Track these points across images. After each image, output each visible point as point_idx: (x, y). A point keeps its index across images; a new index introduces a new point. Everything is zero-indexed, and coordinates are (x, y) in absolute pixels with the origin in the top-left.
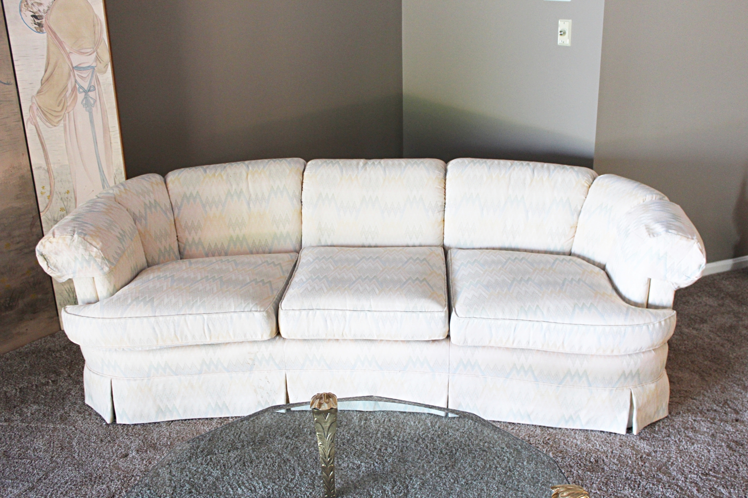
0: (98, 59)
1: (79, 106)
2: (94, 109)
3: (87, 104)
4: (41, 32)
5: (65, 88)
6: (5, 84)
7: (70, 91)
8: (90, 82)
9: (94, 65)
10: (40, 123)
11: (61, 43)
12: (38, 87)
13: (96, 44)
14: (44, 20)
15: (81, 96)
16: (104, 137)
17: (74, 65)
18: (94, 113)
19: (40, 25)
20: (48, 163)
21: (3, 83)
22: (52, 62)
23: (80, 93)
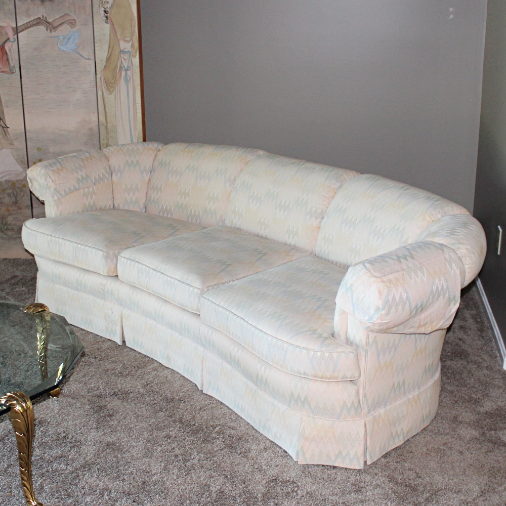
0: (132, 46)
1: (122, 82)
2: (129, 84)
3: (127, 81)
4: (107, 23)
5: (117, 66)
6: (86, 59)
7: (118, 69)
8: (128, 64)
9: (130, 50)
10: (104, 91)
11: (116, 32)
12: (104, 63)
13: (132, 35)
14: (109, 14)
15: (123, 73)
16: (134, 107)
17: (121, 49)
18: (129, 87)
19: (107, 17)
20: (106, 122)
21: (85, 58)
22: (111, 46)
23: (123, 71)
